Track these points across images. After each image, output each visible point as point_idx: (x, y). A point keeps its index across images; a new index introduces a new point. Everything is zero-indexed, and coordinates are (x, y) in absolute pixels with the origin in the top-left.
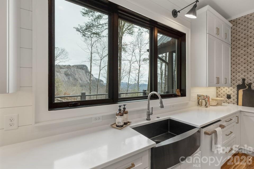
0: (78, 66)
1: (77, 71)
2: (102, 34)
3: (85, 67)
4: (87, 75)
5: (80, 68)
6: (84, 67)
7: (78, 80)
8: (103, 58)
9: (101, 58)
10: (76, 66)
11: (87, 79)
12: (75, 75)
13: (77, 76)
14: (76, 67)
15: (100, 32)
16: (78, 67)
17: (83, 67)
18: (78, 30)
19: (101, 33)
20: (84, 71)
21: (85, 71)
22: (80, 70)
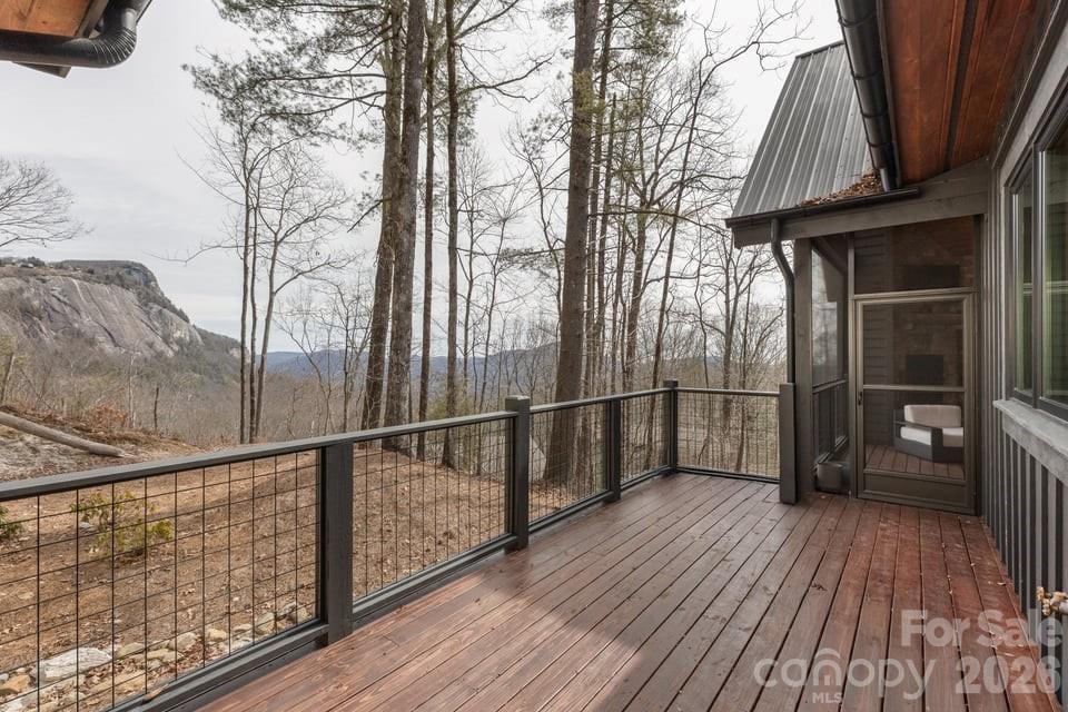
0: (91, 267)
1: (87, 291)
2: (324, 123)
3: (136, 276)
4: (148, 313)
5: (107, 277)
6: (130, 273)
7: (92, 342)
8: (286, 235)
9: (276, 234)
10: (77, 265)
11: (151, 337)
12: (76, 317)
13: (87, 320)
14: (79, 273)
15: (316, 108)
16: (92, 272)
17: (123, 272)
18: (207, 83)
19: (321, 116)
20: (130, 296)
21: (139, 294)
22: (106, 289)
